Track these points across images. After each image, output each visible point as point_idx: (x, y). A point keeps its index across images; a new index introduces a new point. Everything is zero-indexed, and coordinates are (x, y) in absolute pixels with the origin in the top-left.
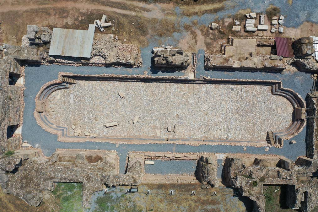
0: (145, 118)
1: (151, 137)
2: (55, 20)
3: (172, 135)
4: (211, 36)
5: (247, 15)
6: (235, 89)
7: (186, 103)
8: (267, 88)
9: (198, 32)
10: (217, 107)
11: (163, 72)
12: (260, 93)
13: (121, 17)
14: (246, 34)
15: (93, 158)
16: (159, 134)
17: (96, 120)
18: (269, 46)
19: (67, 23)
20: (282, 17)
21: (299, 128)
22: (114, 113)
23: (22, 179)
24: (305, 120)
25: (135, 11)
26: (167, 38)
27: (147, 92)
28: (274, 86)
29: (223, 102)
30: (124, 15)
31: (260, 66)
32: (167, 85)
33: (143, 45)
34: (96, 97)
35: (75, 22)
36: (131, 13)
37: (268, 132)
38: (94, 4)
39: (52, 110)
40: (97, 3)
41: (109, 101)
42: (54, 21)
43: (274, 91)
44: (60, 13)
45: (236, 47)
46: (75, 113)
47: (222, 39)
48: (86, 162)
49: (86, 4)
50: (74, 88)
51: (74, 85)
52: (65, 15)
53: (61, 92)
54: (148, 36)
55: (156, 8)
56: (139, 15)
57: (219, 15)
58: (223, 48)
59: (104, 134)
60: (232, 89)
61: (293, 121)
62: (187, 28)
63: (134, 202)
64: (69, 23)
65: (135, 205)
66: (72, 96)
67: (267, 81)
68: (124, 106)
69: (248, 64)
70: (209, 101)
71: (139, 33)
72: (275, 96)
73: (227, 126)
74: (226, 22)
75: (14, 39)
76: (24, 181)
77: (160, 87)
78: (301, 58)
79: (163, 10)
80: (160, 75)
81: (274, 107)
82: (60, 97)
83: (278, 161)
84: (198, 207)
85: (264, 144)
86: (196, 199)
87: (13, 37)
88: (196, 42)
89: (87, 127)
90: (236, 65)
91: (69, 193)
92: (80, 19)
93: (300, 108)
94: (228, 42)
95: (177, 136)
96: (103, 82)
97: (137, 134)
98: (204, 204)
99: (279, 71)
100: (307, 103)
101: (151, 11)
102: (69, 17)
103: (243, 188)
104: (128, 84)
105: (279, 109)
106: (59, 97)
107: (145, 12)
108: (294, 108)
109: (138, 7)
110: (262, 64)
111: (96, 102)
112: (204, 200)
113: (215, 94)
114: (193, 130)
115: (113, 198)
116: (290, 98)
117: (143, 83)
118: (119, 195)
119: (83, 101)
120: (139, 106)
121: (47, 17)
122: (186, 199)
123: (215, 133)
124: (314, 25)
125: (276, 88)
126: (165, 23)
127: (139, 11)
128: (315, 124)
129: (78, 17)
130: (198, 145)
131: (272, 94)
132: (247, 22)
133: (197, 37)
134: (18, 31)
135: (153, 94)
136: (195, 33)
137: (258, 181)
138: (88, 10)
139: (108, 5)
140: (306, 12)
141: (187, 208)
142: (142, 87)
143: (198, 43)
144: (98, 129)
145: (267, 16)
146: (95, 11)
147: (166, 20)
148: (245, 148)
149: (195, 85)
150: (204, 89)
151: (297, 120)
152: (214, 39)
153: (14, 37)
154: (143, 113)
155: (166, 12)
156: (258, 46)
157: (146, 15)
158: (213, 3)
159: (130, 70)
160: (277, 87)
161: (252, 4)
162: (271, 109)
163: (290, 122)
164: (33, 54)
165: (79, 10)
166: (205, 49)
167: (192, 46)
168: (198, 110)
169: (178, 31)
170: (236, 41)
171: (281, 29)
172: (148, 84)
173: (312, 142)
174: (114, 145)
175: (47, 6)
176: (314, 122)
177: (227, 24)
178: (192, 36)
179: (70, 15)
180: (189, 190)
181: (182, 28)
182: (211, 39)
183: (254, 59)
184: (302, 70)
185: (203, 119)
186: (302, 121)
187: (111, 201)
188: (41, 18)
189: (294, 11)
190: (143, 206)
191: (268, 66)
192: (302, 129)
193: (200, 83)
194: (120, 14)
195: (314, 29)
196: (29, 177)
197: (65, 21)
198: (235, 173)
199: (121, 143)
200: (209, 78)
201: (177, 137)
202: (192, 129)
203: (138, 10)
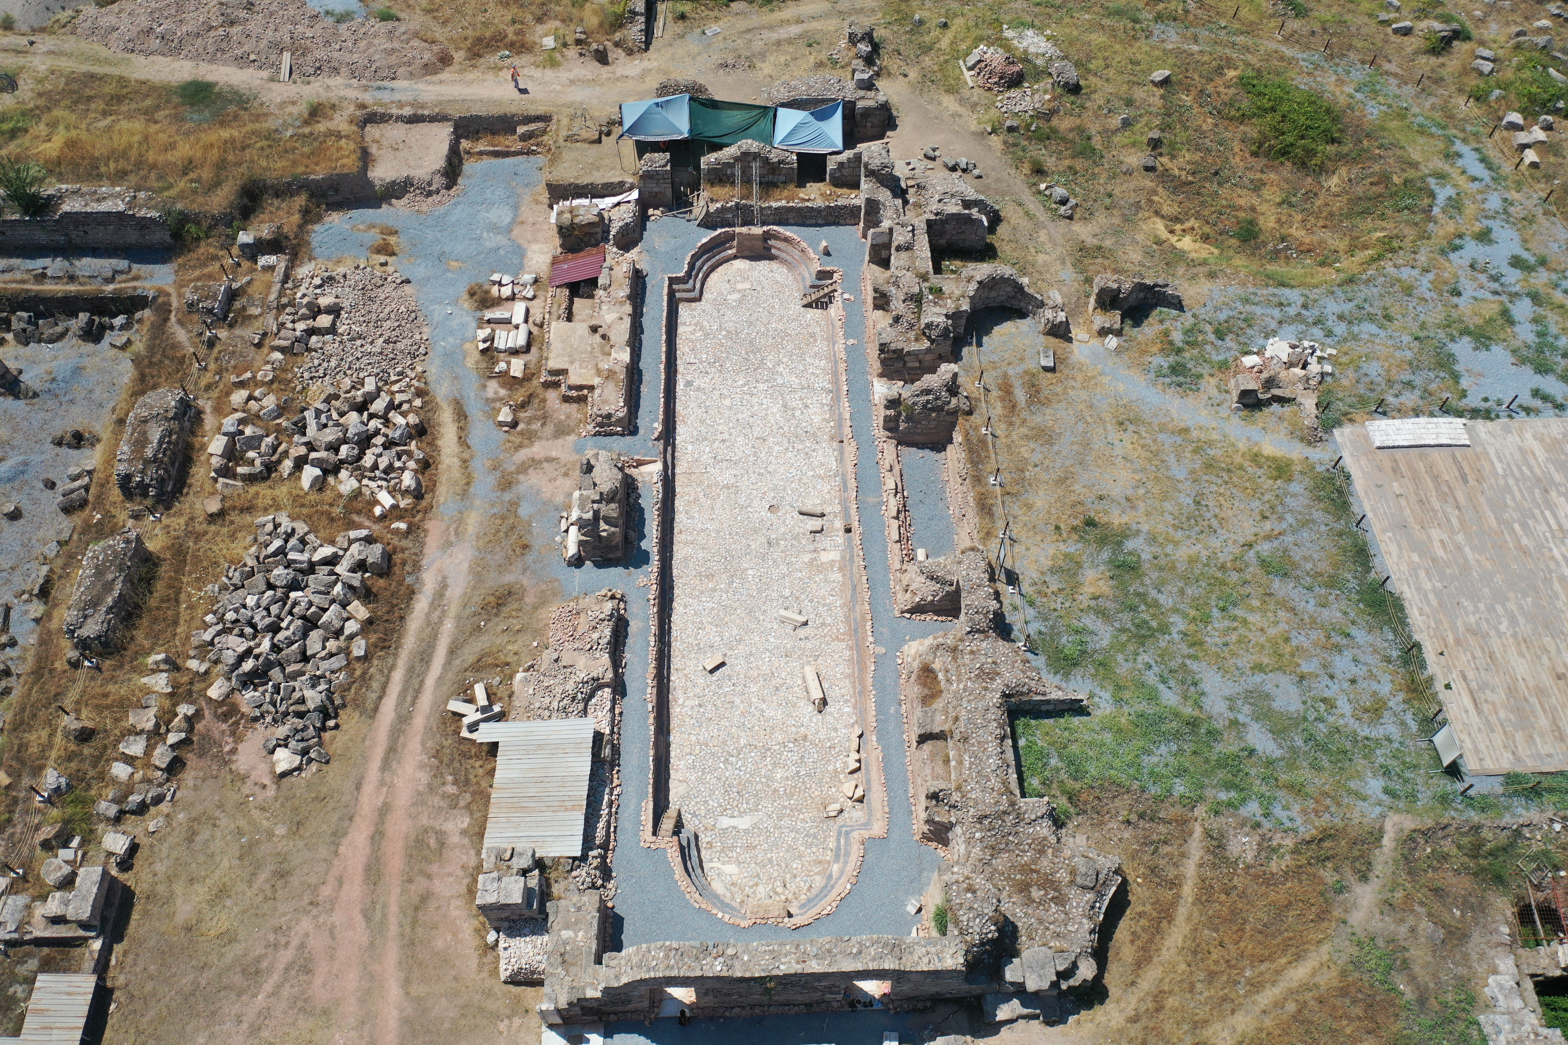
0: (787, 592)
1: (844, 576)
2: (450, 875)
3: (832, 522)
4: (536, 426)
5: (482, 346)
6: (689, 378)
7: (733, 490)
8: (684, 312)
9: (523, 455)
10: (740, 416)
11: (642, 536)
12: (696, 325)
13: (457, 662)
14: (534, 349)
15: (926, 691)
16: (833, 555)
17: (805, 738)
18: (571, 303)
19: (464, 832)
20: (496, 277)
21: (786, 240)
22: (774, 682)
23: (1029, 901)
24: (765, 228)
25: (440, 621)
26: (535, 531)
27: (702, 593)
28: (678, 295)
29: (727, 402)
30: (453, 652)
31: (628, 308)
32: (678, 538)
33: (554, 594)
34: (725, 743)
35: (462, 803)
36: (445, 635)
37: (805, 306)
38: (404, 746)
39: (779, 890)
40: (402, 739)
41: (737, 701)
42: (451, 879)
43: (696, 294)
44: (425, 858)
45: (572, 362)
46: (785, 807)
47: (544, 400)
48: (939, 704)
49: (400, 771)
50: (694, 815)
51: (686, 818)
52: (432, 842)
53: (711, 860)
54: (525, 582)
55: (437, 565)
56: (453, 610)
57: (474, 410)
58: (574, 393)
59: (847, 709)
60: (689, 384)
61: (772, 258)
62: (506, 484)
63: (1043, 573)
64: (465, 825)
65: (1053, 571)
66: (725, 822)
67: (665, 304)
68: (751, 654)
69: (621, 331)
70: (726, 436)
71: (515, 606)
72: (705, 295)
73: (794, 391)
74: (496, 393)
75: (509, 1027)
76: (1036, 894)
77: (686, 559)
78: (609, 232)
79: (447, 545)
80: (651, 543)
81: (736, 296)
82: (729, 862)
83: (874, 267)
84: (1025, 421)
85: (835, 310)
86: (1003, 426)
87: (501, 1033)
88: (549, 460)
89: (831, 768)
90: (625, 356)
91: (1054, 762)
92: (451, 789)
93: (735, 243)
94: (556, 385)
95: (833, 508)
96: (674, 723)
97: (840, 613)
98: (1014, 406)
99: (638, 280)
100: (722, 227)
101: (444, 578)
102: (443, 828)
103: (951, 312)
104: (677, 647)
105: (739, 286)
106: (731, 869)
107: (448, 593)
108: (735, 257)
109: (428, 615)
110: (622, 303)
111: (743, 742)
112: (1005, 407)
113: (702, 422)
114: (813, 470)
115: (1043, 629)
116: (710, 263)
117: (675, 604)
118: (1031, 612)
119: (739, 784)
120: (750, 612)
121: (432, 906)
122: (1009, 447)
123: (817, 419)
124: (519, 219)
125: (684, 291)
126: (487, 539)
127: (443, 611)
128: (774, 205)
129: (444, 796)
130: (854, 444)
131: (699, 299)
132: (502, 346)
133: (537, 457)
134: (481, 1009)
135: (710, 577)
136: (523, 463)
137: (926, 284)
138: (422, 766)
139: (413, 703)
140: (485, 235)
141: (1032, 445)
142: (685, 607)
143: (554, 454)
144: (835, 730)
145: (487, 308)
146: (429, 744)
147: (478, 538)
148: (851, 341)
149: (678, 470)
150: (690, 448)
151: (769, 249)
152: (545, 417)
153: (502, 1026)
154: (772, 600)
155: (453, 538)
156: (569, 319)
157: (455, 592)
158: (439, 425)
159: (634, 627)
160: (682, 286)
161: (451, 340)
162: (740, 302)
163: (774, 265)
164: (579, 909)
165: (420, 793)
166: (572, 438)
167: (563, 470)
168: (752, 458)
169: (514, 504)
170: (553, 363)
171: (528, 278)
172: (676, 591)
173: (819, 210)
174: (879, 661)
175: (394, 908)
176: (770, 207)
177: (503, 392)
178: (531, 471)
179: (437, 825)
180: (983, 441)
181: (507, 496)
182: (544, 424)
183: (609, 321)
184: (637, 235)
185: (777, 448)
186: (767, 236)
187: (1054, 633)
188: (435, 927)
189: (481, 257)
190: (1051, 552)
191: (627, 291)
192: (788, 234)
193: (673, 457)
194: (448, 663)
195: (531, 220)
196: (1019, 877)
197: (455, 839)
198: (917, 340)
199: (871, 639)
200: (658, 427)
201: (837, 508)
202: (810, 473)
203: (438, 613)
